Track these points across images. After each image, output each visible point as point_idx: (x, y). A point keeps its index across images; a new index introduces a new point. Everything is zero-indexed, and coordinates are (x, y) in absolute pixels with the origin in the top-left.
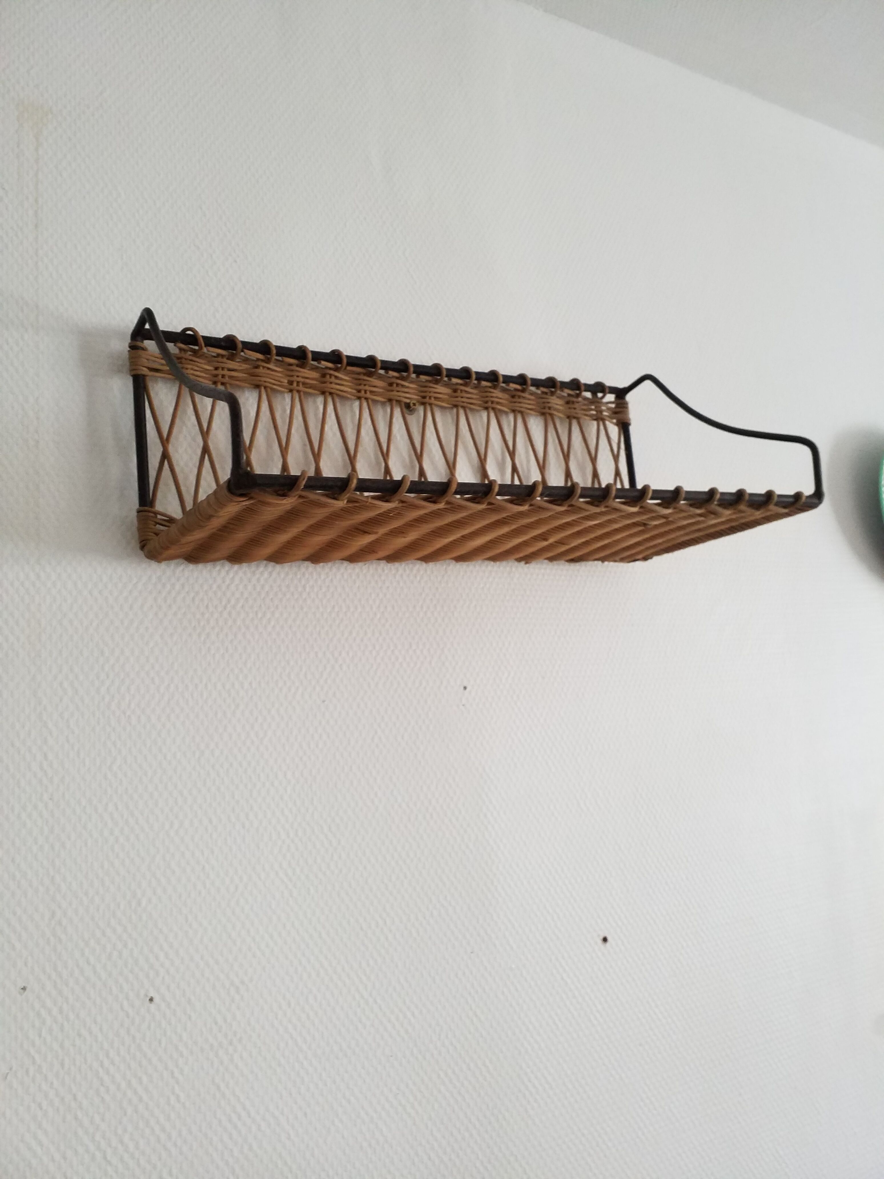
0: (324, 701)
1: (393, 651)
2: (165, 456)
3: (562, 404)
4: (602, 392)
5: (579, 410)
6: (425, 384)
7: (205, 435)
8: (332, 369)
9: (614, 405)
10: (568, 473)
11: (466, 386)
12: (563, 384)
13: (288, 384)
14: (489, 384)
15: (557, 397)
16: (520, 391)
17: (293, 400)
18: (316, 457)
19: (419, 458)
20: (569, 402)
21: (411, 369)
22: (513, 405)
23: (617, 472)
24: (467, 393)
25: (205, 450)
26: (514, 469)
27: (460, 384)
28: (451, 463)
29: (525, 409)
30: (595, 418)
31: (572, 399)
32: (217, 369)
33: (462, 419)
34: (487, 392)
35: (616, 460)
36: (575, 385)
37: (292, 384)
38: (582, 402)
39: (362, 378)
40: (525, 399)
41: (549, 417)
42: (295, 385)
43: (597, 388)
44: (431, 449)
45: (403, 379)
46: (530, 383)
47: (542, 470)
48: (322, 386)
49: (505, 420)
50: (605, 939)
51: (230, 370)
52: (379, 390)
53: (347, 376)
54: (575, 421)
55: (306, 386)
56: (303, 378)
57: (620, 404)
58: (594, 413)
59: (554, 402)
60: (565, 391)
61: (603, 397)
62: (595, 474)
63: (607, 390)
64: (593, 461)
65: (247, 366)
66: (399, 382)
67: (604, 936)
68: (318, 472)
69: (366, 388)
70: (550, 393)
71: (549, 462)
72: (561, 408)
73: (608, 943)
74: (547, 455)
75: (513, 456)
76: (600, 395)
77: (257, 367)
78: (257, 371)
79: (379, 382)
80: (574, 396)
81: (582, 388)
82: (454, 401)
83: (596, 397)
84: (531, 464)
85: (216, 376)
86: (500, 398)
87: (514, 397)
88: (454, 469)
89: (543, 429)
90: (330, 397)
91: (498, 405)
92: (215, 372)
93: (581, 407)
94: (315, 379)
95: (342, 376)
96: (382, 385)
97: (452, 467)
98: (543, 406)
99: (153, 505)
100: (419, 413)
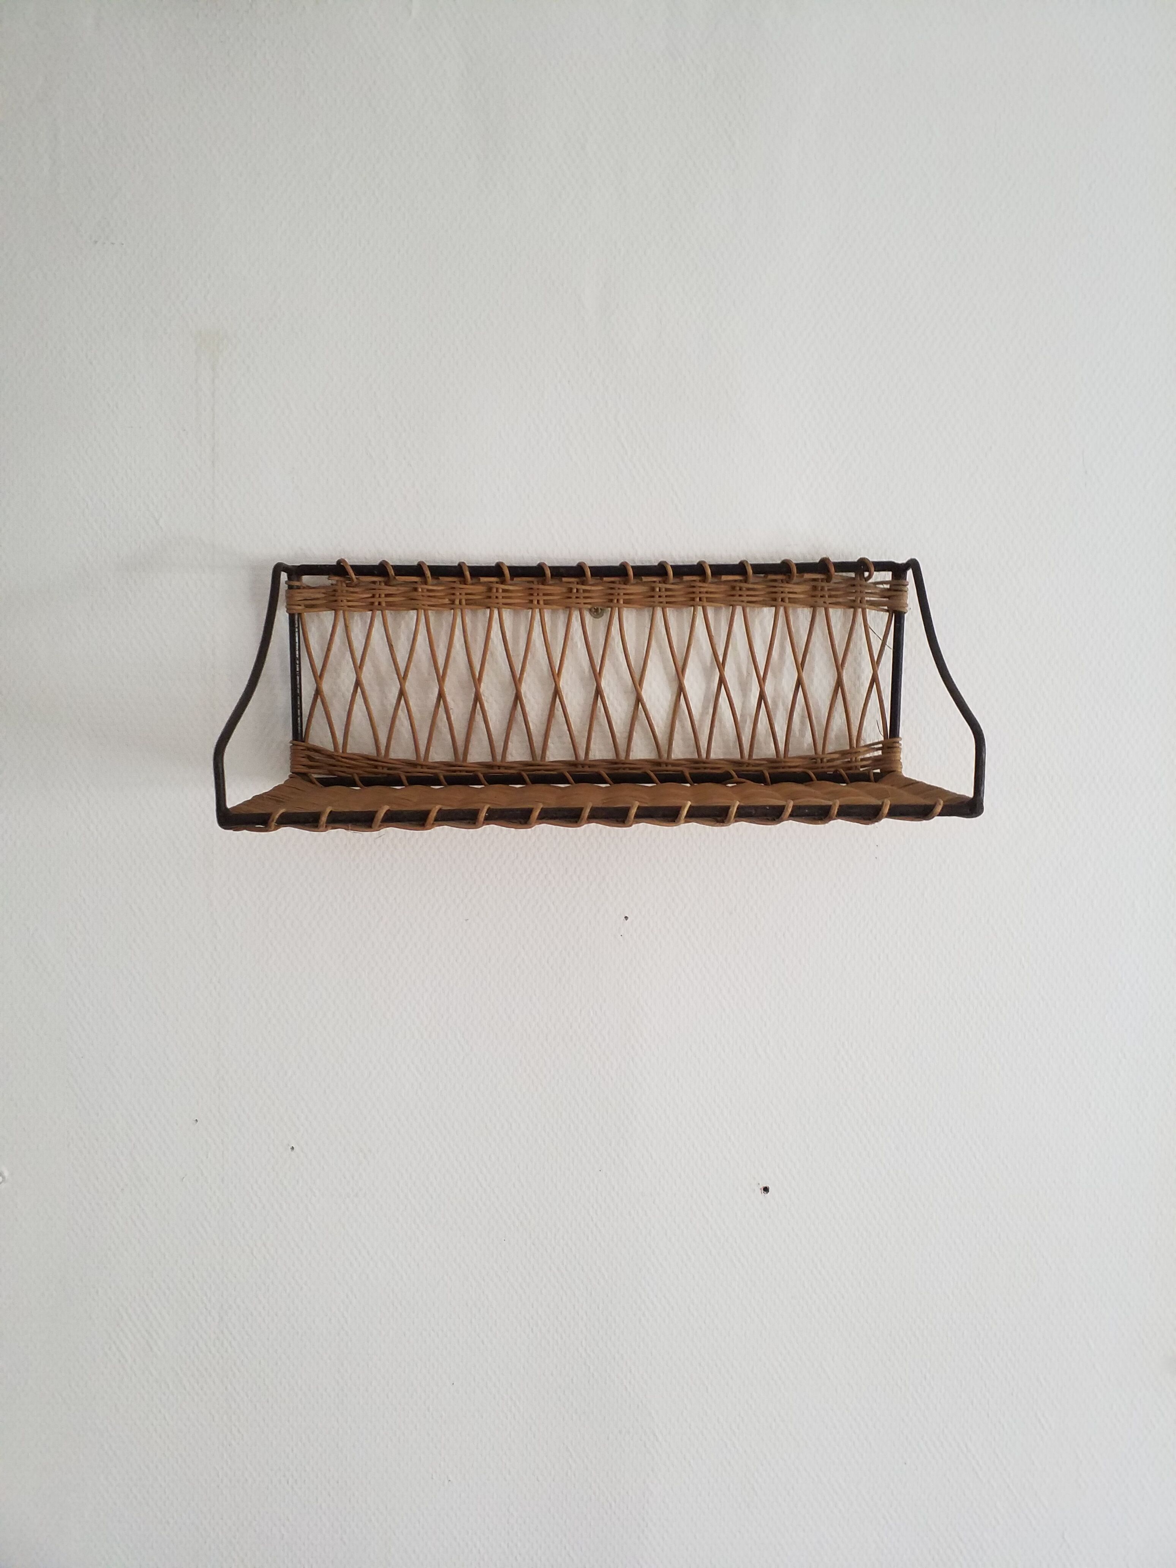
0: (467, 920)
1: (546, 876)
2: (318, 692)
3: (803, 592)
4: (868, 571)
5: (830, 596)
6: (612, 585)
7: (358, 668)
8: (497, 583)
9: (888, 586)
10: (799, 683)
11: (665, 582)
12: (804, 568)
13: (449, 602)
14: (694, 578)
15: (795, 584)
16: (741, 581)
17: (454, 619)
18: (477, 681)
19: (597, 675)
20: (815, 588)
21: (589, 573)
22: (731, 598)
23: (874, 680)
24: (667, 590)
25: (358, 684)
26: (722, 681)
27: (654, 582)
28: (637, 677)
29: (748, 602)
30: (852, 605)
31: (820, 584)
32: (373, 596)
33: (659, 621)
34: (694, 587)
35: (875, 664)
36: (823, 567)
37: (453, 602)
38: (836, 585)
39: (535, 586)
40: (748, 589)
41: (782, 610)
42: (457, 602)
43: (861, 566)
44: (618, 660)
45: (583, 583)
46: (751, 571)
47: (762, 681)
48: (488, 601)
49: (718, 617)
50: (766, 1189)
51: (387, 595)
52: (555, 598)
53: (516, 586)
54: (821, 612)
55: (469, 603)
56: (466, 594)
57: (894, 585)
58: (853, 598)
59: (791, 590)
60: (807, 576)
61: (870, 577)
62: (839, 684)
63: (873, 569)
64: (839, 667)
65: (405, 588)
66: (579, 587)
67: (765, 1186)
68: (477, 698)
69: (539, 598)
70: (782, 581)
71: (774, 674)
72: (802, 596)
73: (769, 1193)
74: (772, 661)
75: (721, 666)
76: (866, 574)
77: (416, 589)
78: (415, 593)
79: (555, 589)
80: (822, 580)
81: (832, 569)
82: (650, 601)
83: (860, 577)
84: (749, 674)
85: (372, 603)
86: (711, 593)
87: (733, 588)
88: (640, 685)
89: (770, 627)
90: (496, 612)
91: (709, 600)
92: (372, 600)
93: (833, 593)
94: (479, 594)
95: (511, 588)
96: (559, 592)
97: (638, 683)
98: (774, 595)
99: (306, 740)
100: (606, 617)
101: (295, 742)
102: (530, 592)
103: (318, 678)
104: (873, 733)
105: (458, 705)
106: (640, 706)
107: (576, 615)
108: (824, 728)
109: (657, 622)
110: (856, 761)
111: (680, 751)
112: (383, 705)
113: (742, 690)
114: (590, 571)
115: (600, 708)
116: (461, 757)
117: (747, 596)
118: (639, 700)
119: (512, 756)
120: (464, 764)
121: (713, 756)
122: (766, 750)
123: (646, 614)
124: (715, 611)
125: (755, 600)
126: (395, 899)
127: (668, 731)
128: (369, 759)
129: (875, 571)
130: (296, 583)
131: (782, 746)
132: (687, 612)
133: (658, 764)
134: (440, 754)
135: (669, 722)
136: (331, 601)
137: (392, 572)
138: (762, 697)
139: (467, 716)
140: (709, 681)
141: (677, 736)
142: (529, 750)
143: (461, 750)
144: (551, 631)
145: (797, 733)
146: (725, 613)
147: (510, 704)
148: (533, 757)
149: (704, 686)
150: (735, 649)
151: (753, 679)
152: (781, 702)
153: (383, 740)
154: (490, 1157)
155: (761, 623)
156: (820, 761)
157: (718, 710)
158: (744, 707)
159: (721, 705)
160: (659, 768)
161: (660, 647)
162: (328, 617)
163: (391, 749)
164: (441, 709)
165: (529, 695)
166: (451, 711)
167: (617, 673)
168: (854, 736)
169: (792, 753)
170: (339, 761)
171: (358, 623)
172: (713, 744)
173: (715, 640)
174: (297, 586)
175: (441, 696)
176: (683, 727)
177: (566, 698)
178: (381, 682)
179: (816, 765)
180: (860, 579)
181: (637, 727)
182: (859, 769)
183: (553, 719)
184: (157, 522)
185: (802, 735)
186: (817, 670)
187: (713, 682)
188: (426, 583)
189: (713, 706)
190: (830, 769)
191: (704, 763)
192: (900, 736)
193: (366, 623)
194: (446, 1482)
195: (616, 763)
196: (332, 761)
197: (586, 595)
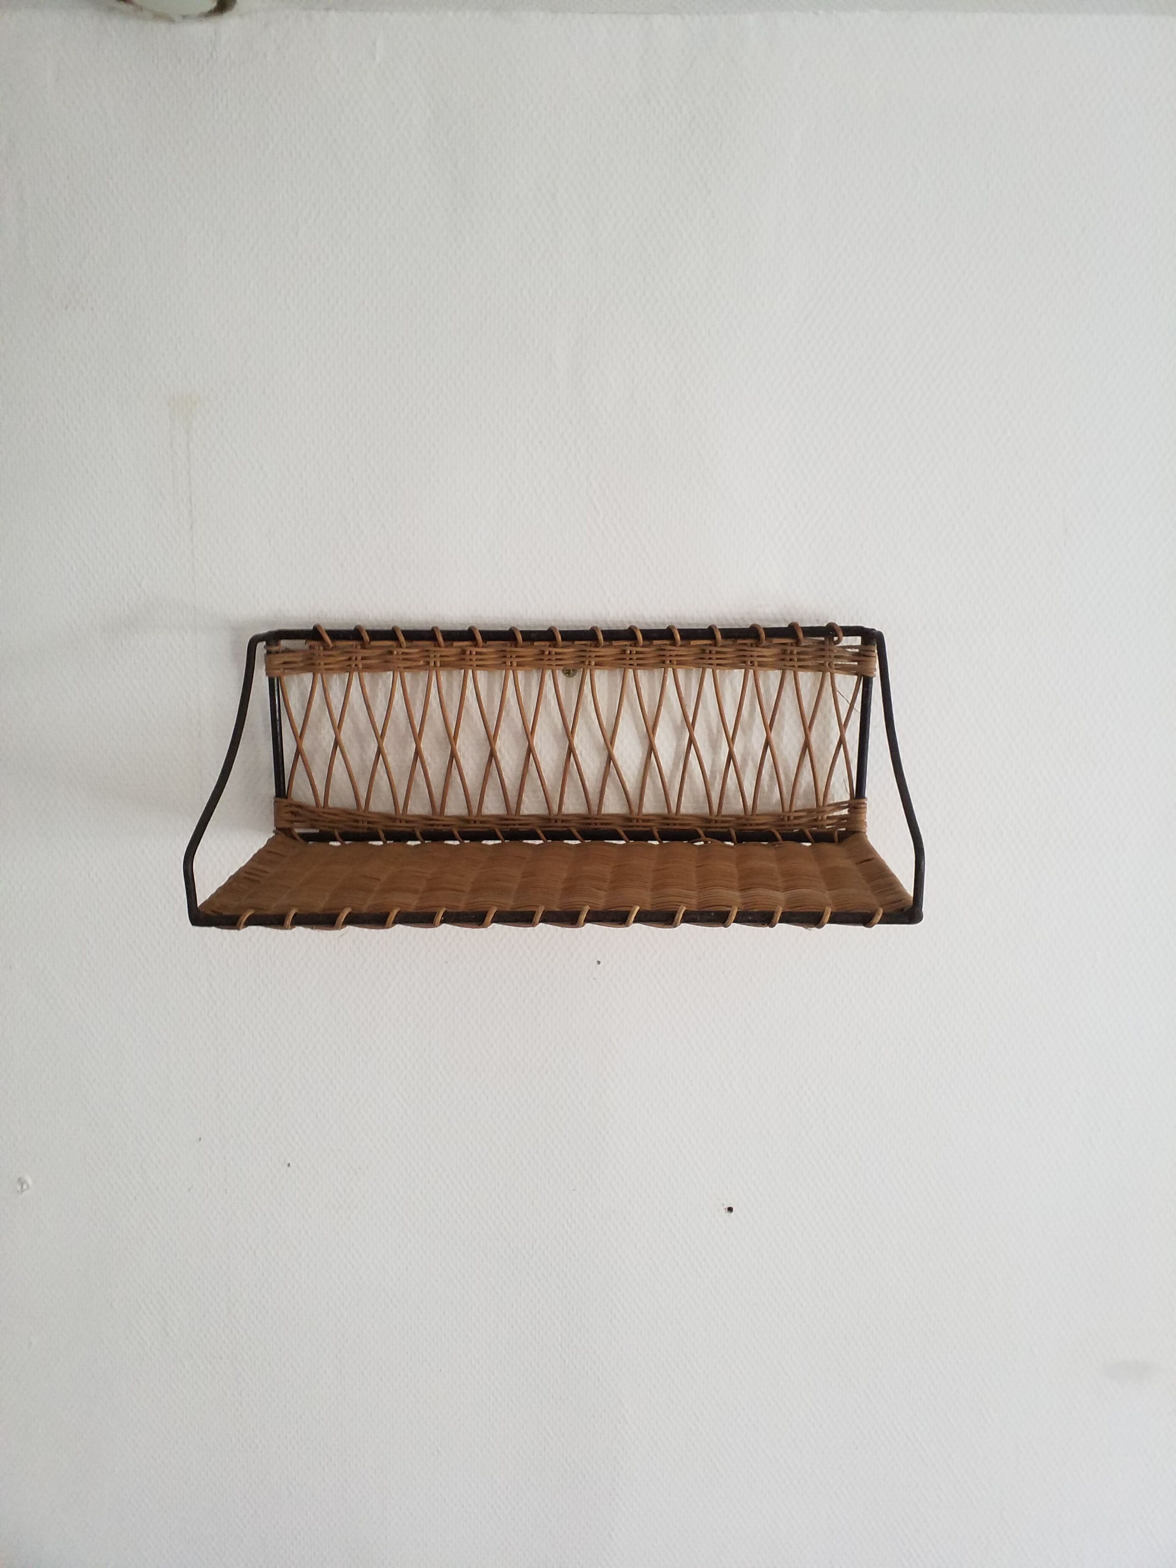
2: (299, 751)
3: (773, 655)
4: (836, 636)
5: (799, 660)
6: (584, 648)
7: (337, 728)
8: (470, 646)
9: (857, 650)
10: (768, 743)
11: (635, 646)
12: (773, 633)
13: (424, 664)
14: (665, 642)
15: (763, 647)
16: (710, 645)
17: (430, 679)
18: (453, 739)
19: (569, 733)
20: (784, 652)
21: (559, 637)
22: (702, 660)
23: (842, 742)
24: (637, 653)
25: (337, 743)
26: (691, 741)
27: (626, 645)
28: (609, 736)
29: (718, 665)
30: (820, 668)
31: (789, 648)
32: (350, 659)
33: (630, 681)
34: (664, 650)
35: (843, 727)
36: (791, 631)
37: (428, 663)
38: (804, 649)
39: (508, 649)
40: (718, 652)
41: (751, 672)
42: (432, 664)
43: (830, 632)
44: (590, 717)
45: (555, 646)
46: (720, 636)
47: (731, 741)
48: (461, 662)
49: (687, 678)
50: (730, 1209)
51: (363, 658)
52: (528, 659)
53: (490, 650)
54: (790, 675)
55: (444, 665)
56: (441, 656)
57: (863, 650)
58: (822, 662)
59: (760, 654)
60: (776, 641)
61: (839, 641)
62: (807, 746)
63: (841, 634)
64: (807, 729)
65: (381, 651)
66: (551, 649)
67: (730, 1206)
68: (453, 756)
69: (512, 660)
70: (752, 645)
71: (743, 730)
72: (771, 659)
73: (733, 1213)
74: (741, 719)
75: (691, 726)
76: (836, 639)
77: (391, 653)
78: (391, 657)
79: (528, 651)
80: (792, 645)
81: (801, 635)
82: (621, 662)
83: (829, 641)
84: (718, 732)
85: (350, 666)
86: (681, 656)
87: (703, 651)
88: (611, 744)
89: (740, 688)
90: (470, 672)
91: (680, 663)
92: (348, 663)
93: (802, 657)
94: (453, 656)
95: (484, 650)
96: (532, 654)
97: (609, 741)
98: (744, 659)
99: (289, 797)
100: (577, 678)
101: (278, 799)
102: (503, 654)
103: (299, 738)
104: (840, 792)
105: (435, 762)
106: (612, 763)
107: (548, 674)
108: (793, 784)
109: (629, 681)
110: (822, 820)
111: (651, 806)
112: (362, 759)
113: (712, 747)
114: (561, 637)
115: (572, 764)
116: (438, 810)
117: (717, 659)
118: (610, 758)
119: (487, 808)
120: (442, 818)
121: (683, 810)
122: (734, 806)
123: (618, 674)
124: (685, 672)
125: (725, 663)
126: (378, 942)
127: (640, 785)
128: (350, 814)
129: (844, 636)
130: (275, 648)
131: (750, 802)
132: (658, 673)
133: (629, 820)
134: (419, 807)
135: (641, 778)
136: (310, 665)
137: (367, 638)
138: (731, 756)
139: (444, 771)
140: (679, 739)
141: (648, 792)
142: (504, 805)
143: (438, 803)
144: (525, 690)
145: (766, 788)
146: (695, 673)
147: (486, 759)
148: (508, 811)
149: (674, 744)
150: (705, 708)
151: (723, 737)
152: (750, 759)
153: (363, 794)
154: (471, 1176)
155: (731, 682)
156: (787, 819)
157: (688, 766)
158: (713, 765)
159: (691, 761)
160: (630, 824)
161: (632, 706)
162: (308, 677)
163: (371, 803)
164: (418, 763)
165: (504, 751)
166: (428, 767)
167: (590, 730)
168: (820, 793)
169: (760, 809)
170: (320, 816)
171: (336, 683)
172: (683, 798)
173: (685, 702)
174: (275, 651)
175: (418, 753)
176: (654, 783)
177: (540, 754)
178: (360, 739)
179: (784, 823)
180: (829, 644)
181: (609, 782)
182: (825, 828)
183: (527, 775)
184: (140, 585)
185: (771, 790)
186: (786, 728)
187: (684, 739)
188: (401, 647)
189: (683, 763)
190: (796, 827)
191: (674, 819)
192: (866, 795)
193: (344, 682)
194: (436, 1453)
195: (588, 818)
196: (314, 817)
197: (559, 657)
